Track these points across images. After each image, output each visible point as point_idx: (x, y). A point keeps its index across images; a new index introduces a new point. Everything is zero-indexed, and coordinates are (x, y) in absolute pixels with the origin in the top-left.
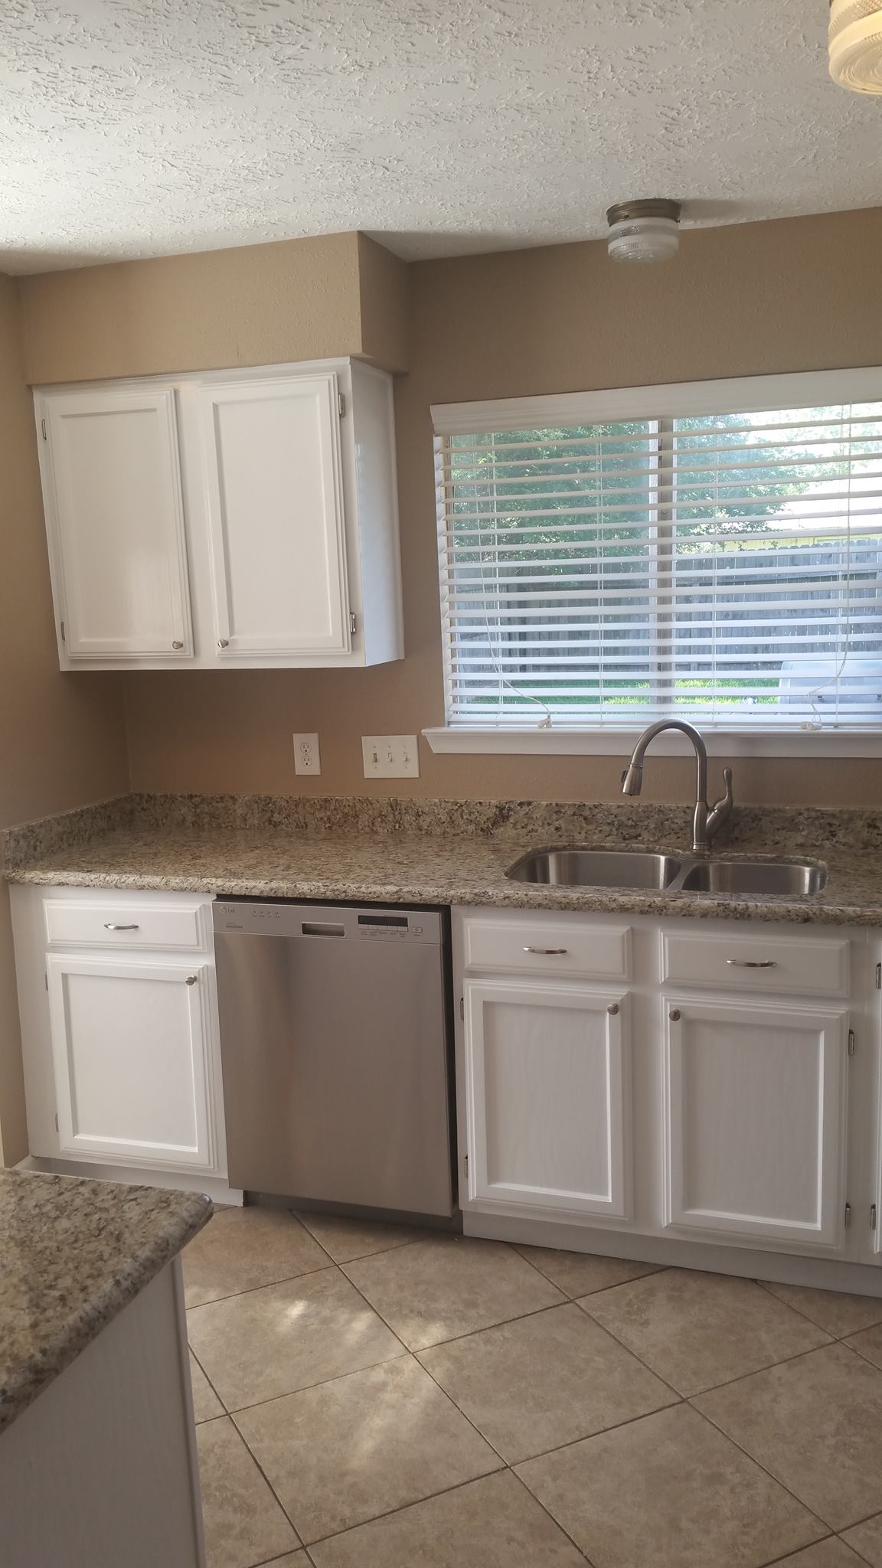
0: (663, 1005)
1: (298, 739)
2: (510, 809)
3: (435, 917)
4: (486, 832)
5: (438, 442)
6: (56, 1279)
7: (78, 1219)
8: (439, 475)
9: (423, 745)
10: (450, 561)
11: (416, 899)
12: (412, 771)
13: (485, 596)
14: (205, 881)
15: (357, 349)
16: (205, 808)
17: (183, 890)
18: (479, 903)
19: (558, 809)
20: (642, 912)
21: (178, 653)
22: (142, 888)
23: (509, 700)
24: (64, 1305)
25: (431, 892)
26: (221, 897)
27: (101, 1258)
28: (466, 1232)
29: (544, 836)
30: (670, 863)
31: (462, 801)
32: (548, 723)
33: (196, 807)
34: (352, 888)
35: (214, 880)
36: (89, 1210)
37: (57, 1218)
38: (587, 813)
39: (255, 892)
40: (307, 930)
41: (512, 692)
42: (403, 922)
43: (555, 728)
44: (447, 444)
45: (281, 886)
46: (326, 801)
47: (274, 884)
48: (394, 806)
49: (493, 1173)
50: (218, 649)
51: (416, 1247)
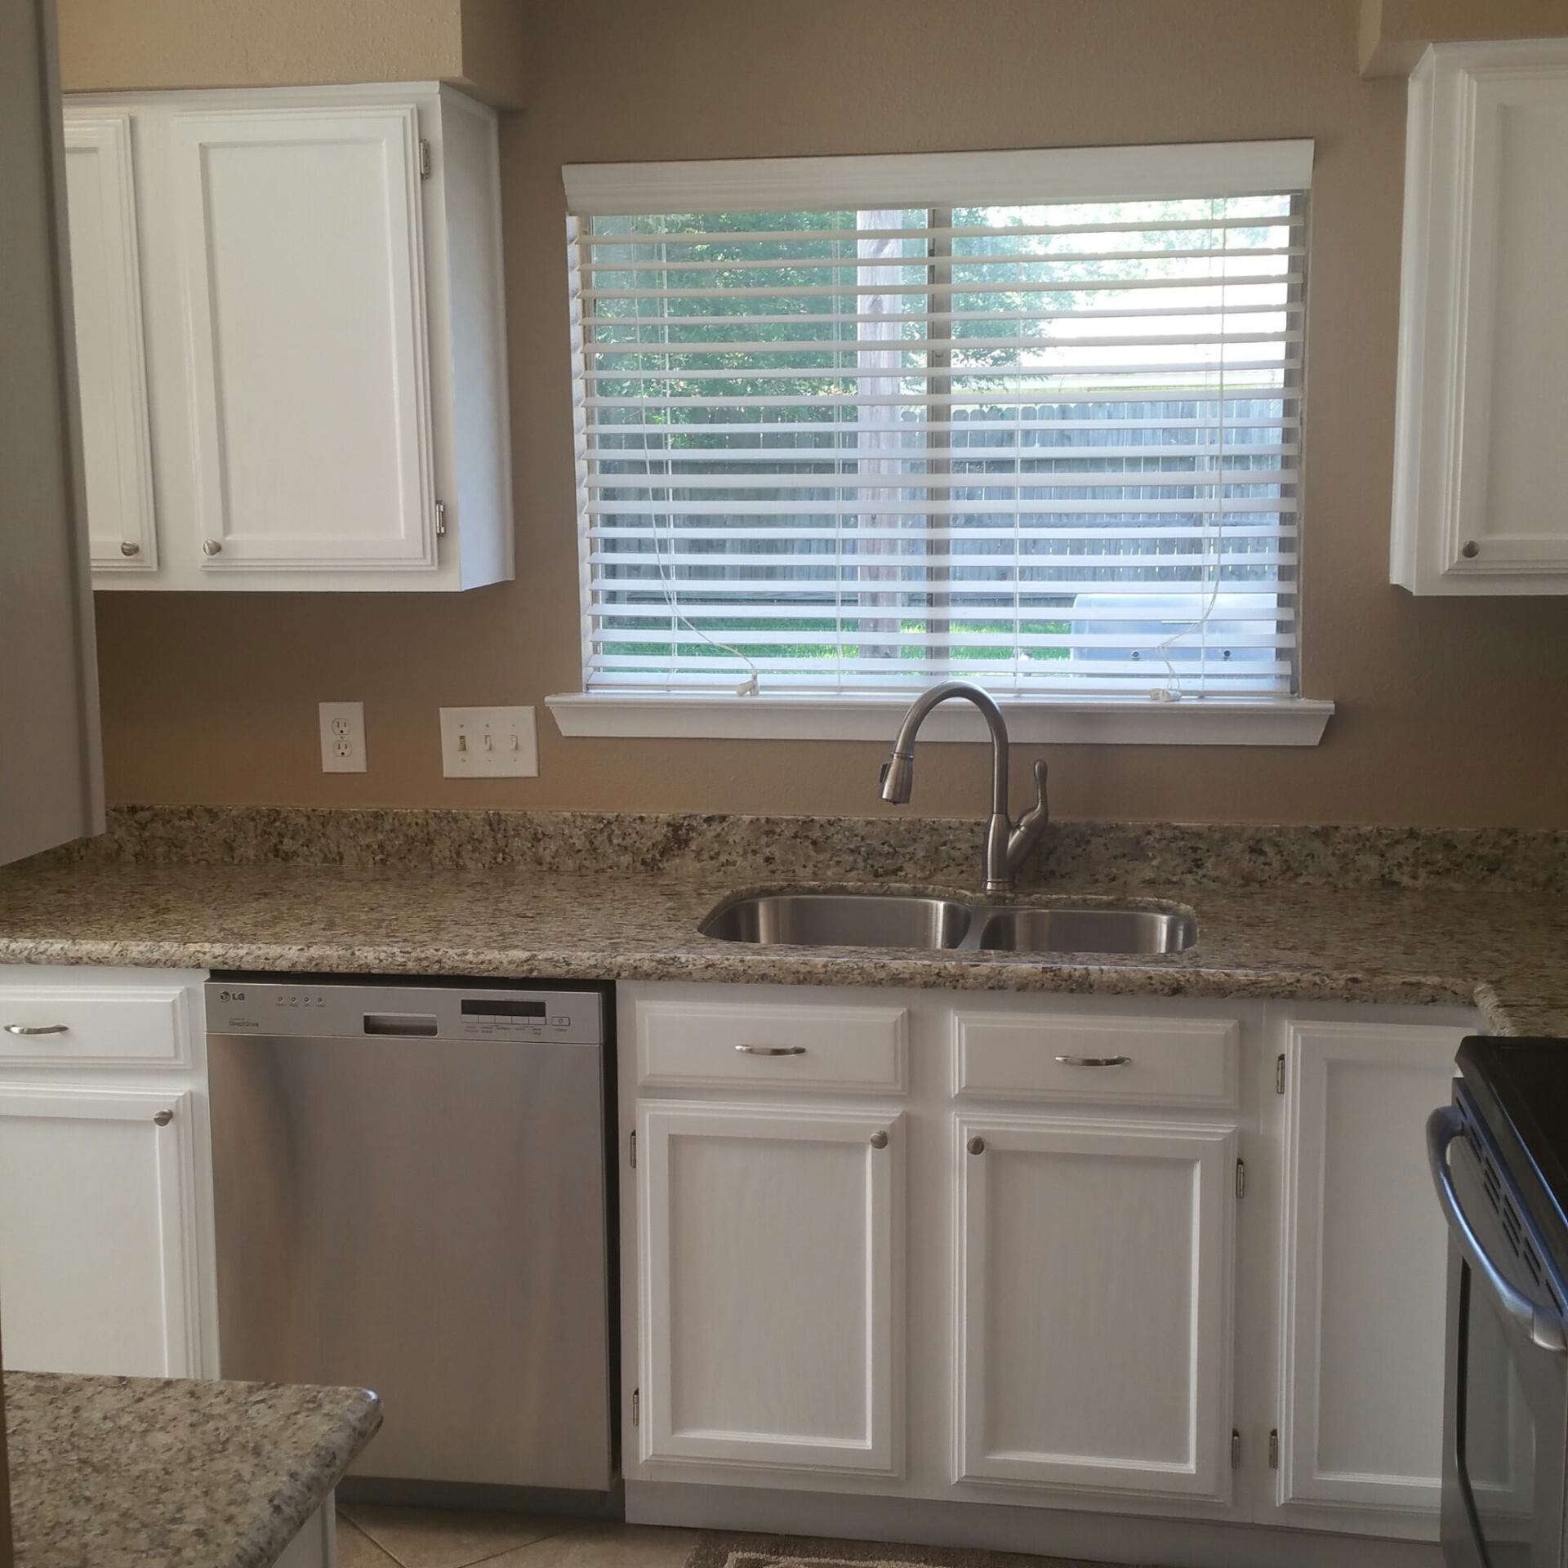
0: (957, 1131)
1: (328, 712)
2: (691, 828)
3: (591, 1001)
4: (652, 867)
5: (572, 224)
6: (180, 1510)
7: (182, 1431)
8: (574, 279)
9: (545, 723)
10: (589, 420)
11: (560, 972)
12: (526, 766)
13: (649, 480)
14: (192, 948)
15: (455, 69)
16: (158, 829)
17: (151, 964)
18: (666, 975)
19: (770, 828)
20: (926, 985)
21: (128, 563)
22: (77, 962)
23: (686, 649)
24: (207, 1542)
25: (584, 959)
26: (217, 975)
27: (239, 1478)
28: (630, 1517)
29: (746, 873)
30: (950, 912)
31: (610, 816)
32: (753, 687)
33: (143, 827)
34: (451, 955)
35: (207, 947)
36: (195, 1417)
37: (145, 1432)
38: (816, 834)
39: (282, 966)
40: (372, 1026)
41: (693, 636)
42: (538, 1009)
43: (765, 696)
44: (586, 229)
45: (329, 954)
46: (376, 815)
47: (314, 951)
48: (494, 823)
49: (678, 1415)
50: (203, 557)
51: (549, 1547)
